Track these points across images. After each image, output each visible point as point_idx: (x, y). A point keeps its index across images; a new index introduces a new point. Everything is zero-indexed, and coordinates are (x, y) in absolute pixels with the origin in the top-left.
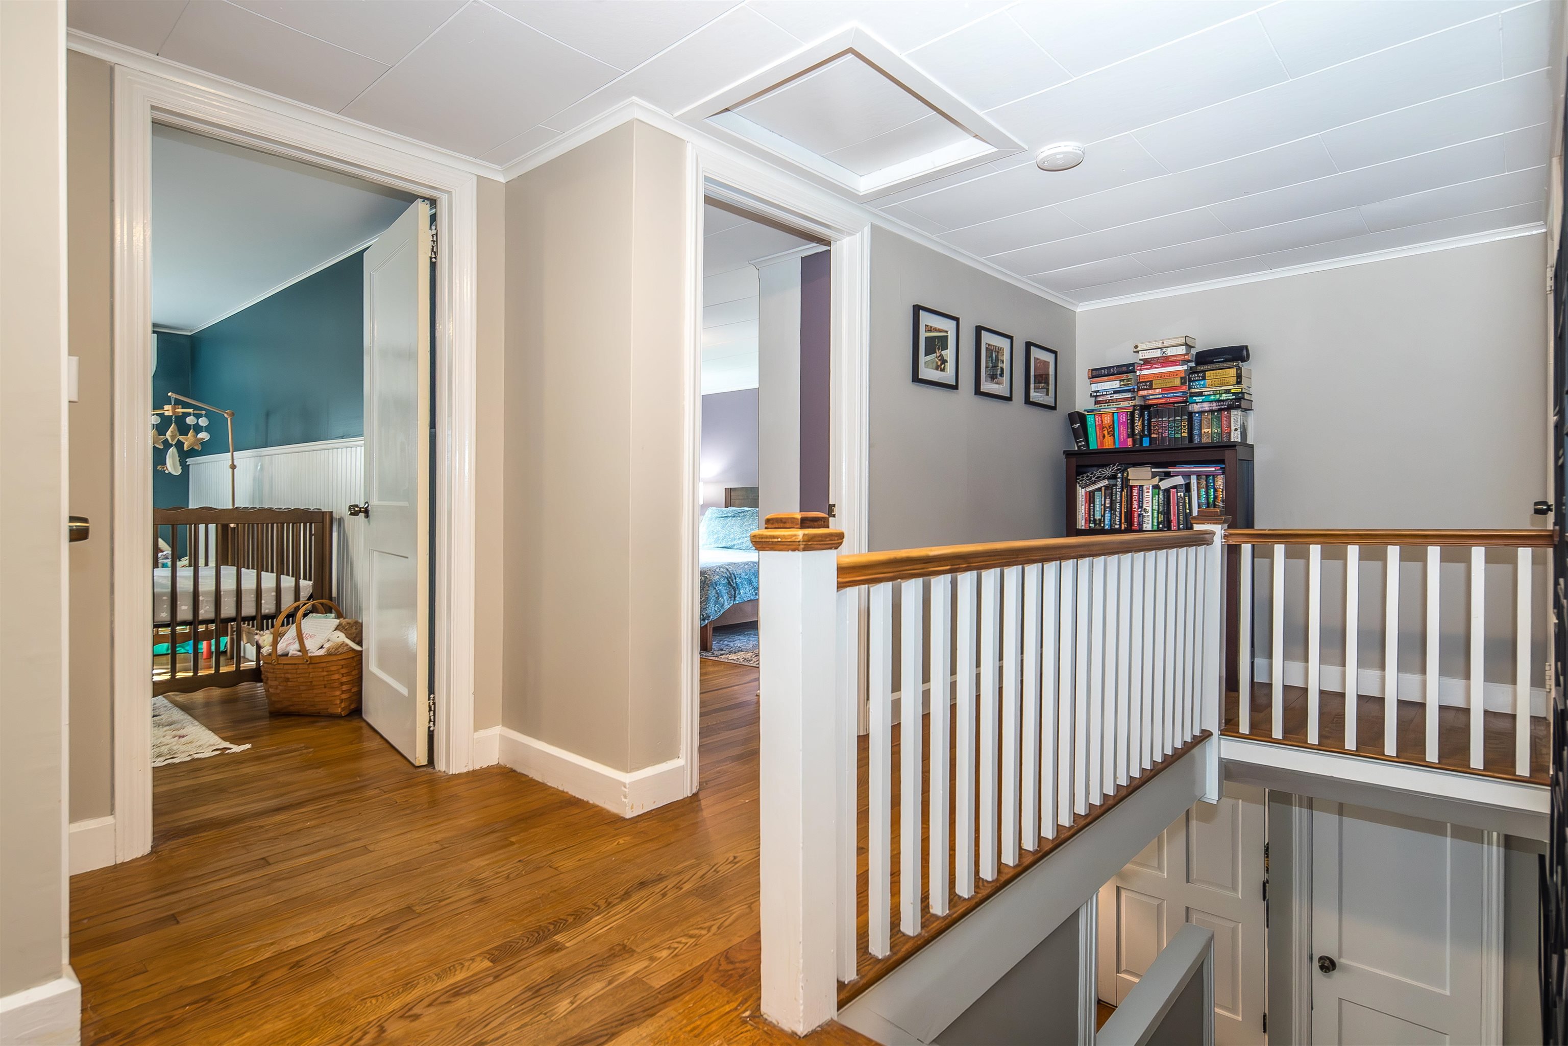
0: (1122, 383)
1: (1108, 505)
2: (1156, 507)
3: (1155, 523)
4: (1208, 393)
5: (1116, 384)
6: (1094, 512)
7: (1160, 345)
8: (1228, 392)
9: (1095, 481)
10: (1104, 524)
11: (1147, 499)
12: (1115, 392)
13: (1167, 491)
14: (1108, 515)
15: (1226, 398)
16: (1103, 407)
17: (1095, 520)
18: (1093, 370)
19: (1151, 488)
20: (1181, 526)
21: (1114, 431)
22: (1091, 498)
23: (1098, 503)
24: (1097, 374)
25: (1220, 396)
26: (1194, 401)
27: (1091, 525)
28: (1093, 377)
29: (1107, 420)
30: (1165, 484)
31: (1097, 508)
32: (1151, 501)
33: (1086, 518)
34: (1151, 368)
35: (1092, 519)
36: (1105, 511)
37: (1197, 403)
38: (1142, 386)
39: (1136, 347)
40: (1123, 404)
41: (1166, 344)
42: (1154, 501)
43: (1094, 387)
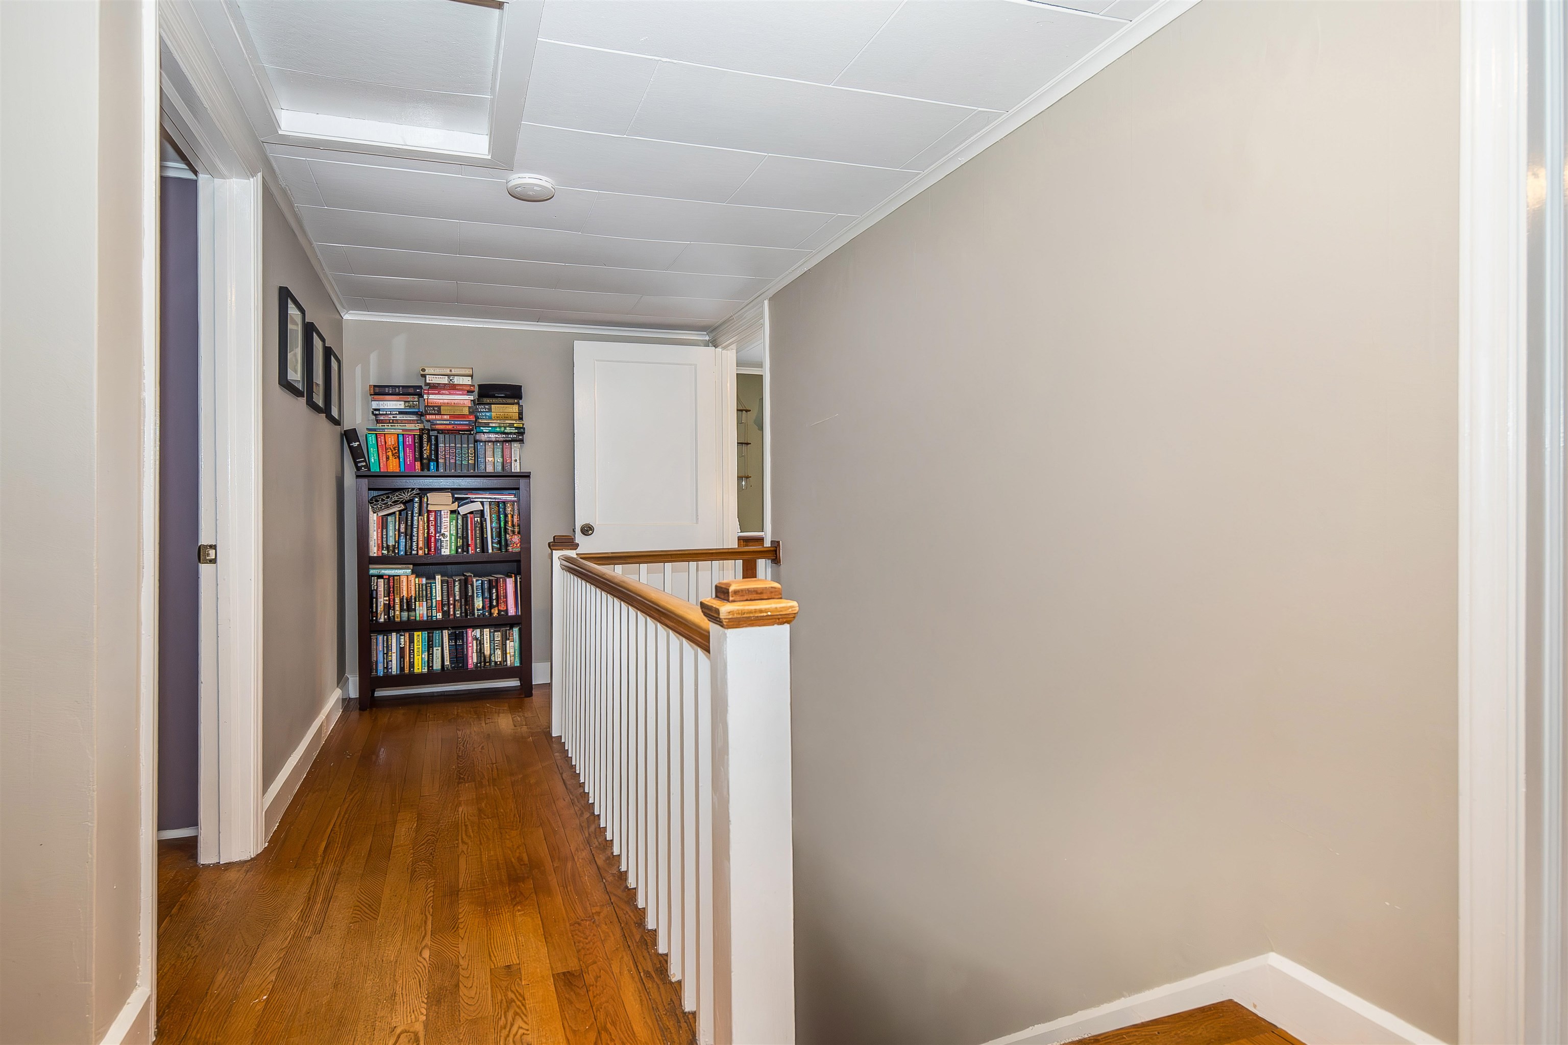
0: (407, 404)
1: (402, 530)
2: (454, 532)
3: (453, 548)
4: (494, 425)
5: (400, 405)
6: (387, 538)
7: (448, 372)
8: (511, 425)
9: (391, 505)
10: (398, 550)
11: (445, 524)
12: (401, 413)
13: (465, 517)
14: (403, 540)
15: (510, 431)
16: (386, 427)
17: (388, 547)
18: (375, 386)
19: (449, 513)
20: (478, 550)
21: (399, 453)
22: (383, 524)
23: (391, 528)
24: (379, 391)
25: (505, 429)
26: (481, 431)
27: (383, 552)
28: (376, 394)
29: (391, 441)
30: (463, 510)
31: (391, 533)
32: (449, 526)
33: (378, 544)
34: (438, 394)
35: (385, 545)
36: (399, 536)
37: (484, 433)
38: (430, 410)
39: (423, 370)
40: (408, 427)
41: (454, 372)
42: (452, 526)
43: (375, 405)
